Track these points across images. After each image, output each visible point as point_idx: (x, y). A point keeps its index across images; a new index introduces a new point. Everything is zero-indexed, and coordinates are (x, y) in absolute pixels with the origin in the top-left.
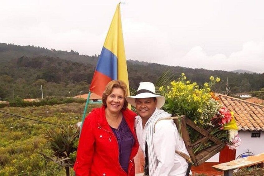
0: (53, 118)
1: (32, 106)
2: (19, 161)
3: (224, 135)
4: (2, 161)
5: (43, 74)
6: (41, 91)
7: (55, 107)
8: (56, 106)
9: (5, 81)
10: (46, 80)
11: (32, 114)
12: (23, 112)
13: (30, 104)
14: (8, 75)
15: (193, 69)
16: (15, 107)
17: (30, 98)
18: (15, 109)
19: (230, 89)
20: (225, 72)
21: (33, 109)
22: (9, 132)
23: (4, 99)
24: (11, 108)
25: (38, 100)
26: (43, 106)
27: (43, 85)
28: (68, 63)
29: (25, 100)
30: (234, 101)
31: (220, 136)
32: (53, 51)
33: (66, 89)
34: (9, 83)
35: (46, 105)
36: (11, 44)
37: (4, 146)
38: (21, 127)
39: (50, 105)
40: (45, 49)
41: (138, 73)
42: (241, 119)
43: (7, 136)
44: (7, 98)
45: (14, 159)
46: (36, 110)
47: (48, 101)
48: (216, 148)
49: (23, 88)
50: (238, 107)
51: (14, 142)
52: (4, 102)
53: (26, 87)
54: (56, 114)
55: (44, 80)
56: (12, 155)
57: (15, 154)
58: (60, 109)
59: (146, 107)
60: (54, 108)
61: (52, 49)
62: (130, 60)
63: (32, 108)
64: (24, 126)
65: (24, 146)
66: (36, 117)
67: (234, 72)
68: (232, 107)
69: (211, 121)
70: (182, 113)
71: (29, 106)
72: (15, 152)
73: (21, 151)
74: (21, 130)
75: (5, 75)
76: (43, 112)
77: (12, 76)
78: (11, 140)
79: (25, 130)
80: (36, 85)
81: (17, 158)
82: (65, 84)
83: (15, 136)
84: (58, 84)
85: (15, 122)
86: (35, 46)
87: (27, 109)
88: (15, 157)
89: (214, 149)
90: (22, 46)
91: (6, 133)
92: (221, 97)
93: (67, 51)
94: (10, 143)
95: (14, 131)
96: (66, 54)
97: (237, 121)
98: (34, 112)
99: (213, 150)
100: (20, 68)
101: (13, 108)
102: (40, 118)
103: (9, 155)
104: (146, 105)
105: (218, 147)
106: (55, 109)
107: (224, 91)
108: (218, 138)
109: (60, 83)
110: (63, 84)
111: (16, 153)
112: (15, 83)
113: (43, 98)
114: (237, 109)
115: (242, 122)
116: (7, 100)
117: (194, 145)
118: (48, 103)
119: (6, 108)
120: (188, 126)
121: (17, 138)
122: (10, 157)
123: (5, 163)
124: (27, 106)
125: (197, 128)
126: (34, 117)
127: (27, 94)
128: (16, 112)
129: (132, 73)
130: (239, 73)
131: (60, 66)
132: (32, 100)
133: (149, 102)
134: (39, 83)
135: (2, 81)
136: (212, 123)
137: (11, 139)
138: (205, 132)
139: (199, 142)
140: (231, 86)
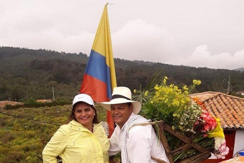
0: (64, 118)
1: (45, 107)
2: (33, 158)
3: (210, 143)
4: (17, 157)
5: (55, 76)
6: (53, 92)
7: (66, 108)
8: (66, 106)
9: (20, 83)
10: (57, 82)
11: (45, 114)
12: (37, 112)
13: (43, 105)
14: (22, 78)
15: (196, 68)
16: (29, 107)
17: (43, 99)
18: (29, 110)
19: (232, 87)
20: (228, 70)
21: (46, 110)
22: (24, 131)
23: (19, 100)
24: (25, 108)
25: (50, 101)
26: (55, 106)
27: (54, 86)
28: (77, 65)
29: (38, 101)
30: (234, 100)
31: (205, 144)
32: (63, 54)
33: (75, 90)
34: (24, 85)
35: (58, 106)
36: (24, 48)
37: (20, 144)
38: (34, 126)
39: (61, 105)
40: (56, 52)
41: (143, 73)
42: (240, 117)
43: (22, 134)
44: (22, 99)
45: (28, 156)
46: (48, 110)
47: (59, 101)
48: (200, 157)
49: (36, 90)
50: (237, 105)
51: (28, 141)
52: (19, 103)
53: (39, 88)
54: (66, 114)
55: (55, 82)
56: (27, 153)
57: (29, 151)
58: (70, 109)
59: (119, 113)
60: (64, 108)
61: (62, 52)
62: (136, 60)
63: (45, 108)
64: (38, 126)
65: (37, 143)
66: (48, 116)
67: (236, 70)
68: (231, 105)
69: (192, 128)
70: (161, 119)
71: (42, 106)
72: (29, 149)
73: (35, 149)
74: (35, 129)
75: (20, 78)
76: (54, 112)
77: (26, 78)
78: (25, 139)
79: (38, 129)
80: (48, 87)
81: (31, 155)
82: (75, 85)
83: (29, 134)
84: (68, 85)
85: (29, 122)
86: (46, 50)
87: (40, 109)
88: (30, 154)
89: (198, 157)
90: (34, 50)
91: (20, 132)
92: (221, 96)
93: (76, 53)
94: (25, 141)
95: (28, 130)
96: (75, 56)
97: (236, 119)
98: (47, 112)
99: (196, 159)
100: (33, 71)
101: (28, 108)
102: (52, 118)
103: (24, 152)
104: (119, 111)
105: (202, 156)
106: (66, 109)
107: (226, 90)
108: (203, 146)
109: (70, 85)
110: (72, 85)
111: (31, 150)
112: (29, 85)
113: (55, 98)
114: (236, 108)
115: (241, 120)
116: (22, 101)
117: (173, 153)
118: (59, 104)
119: (20, 109)
120: (166, 132)
121: (31, 136)
122: (24, 154)
123: (20, 160)
124: (40, 107)
125: (177, 134)
126: (47, 116)
127: (40, 96)
128: (30, 112)
129: (137, 73)
130: (242, 72)
131: (70, 67)
132: (44, 101)
133: (122, 108)
134: (50, 84)
135: (17, 83)
136: (193, 129)
137: (25, 137)
138: (187, 138)
139: (180, 149)
140: (233, 84)
